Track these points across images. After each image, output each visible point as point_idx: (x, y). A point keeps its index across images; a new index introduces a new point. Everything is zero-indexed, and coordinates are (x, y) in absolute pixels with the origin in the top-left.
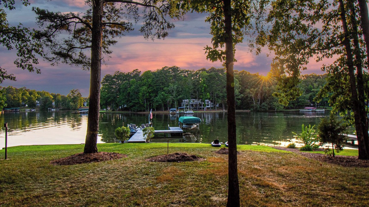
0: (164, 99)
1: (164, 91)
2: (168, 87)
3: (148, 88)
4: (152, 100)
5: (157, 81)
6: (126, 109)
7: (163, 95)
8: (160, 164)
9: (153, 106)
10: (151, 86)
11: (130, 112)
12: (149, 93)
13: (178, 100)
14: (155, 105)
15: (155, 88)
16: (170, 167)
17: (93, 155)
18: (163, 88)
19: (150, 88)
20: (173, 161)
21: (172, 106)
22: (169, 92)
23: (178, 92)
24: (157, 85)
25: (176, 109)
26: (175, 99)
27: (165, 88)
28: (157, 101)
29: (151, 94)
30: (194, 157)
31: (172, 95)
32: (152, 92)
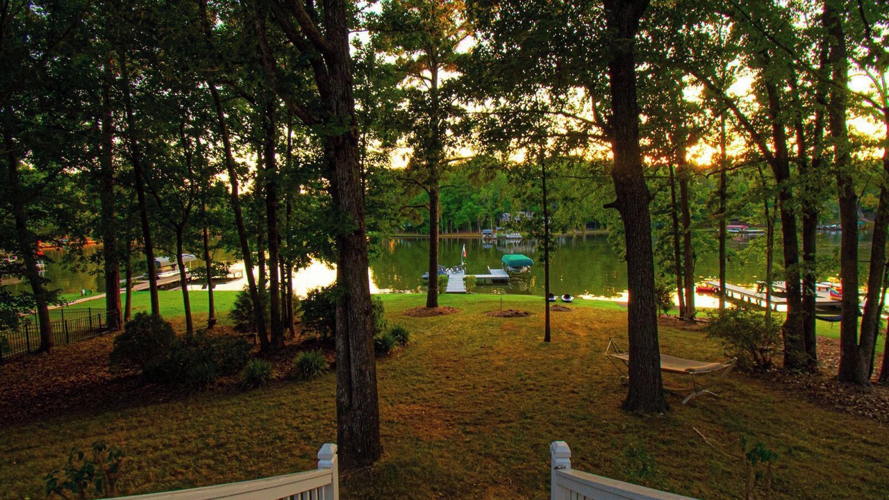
0: (472, 215)
1: (472, 200)
2: (479, 193)
3: (446, 195)
4: (452, 216)
5: (461, 183)
6: (409, 229)
7: (470, 207)
8: (499, 319)
9: (453, 226)
10: (451, 192)
11: (417, 235)
12: (448, 204)
13: (495, 216)
14: (457, 224)
15: (457, 196)
16: (507, 321)
17: (437, 310)
18: (470, 196)
19: (449, 195)
20: (509, 316)
21: (485, 226)
22: (481, 203)
23: (495, 201)
24: (461, 191)
25: (491, 231)
26: (490, 214)
27: (474, 196)
28: (461, 218)
29: (451, 206)
30: (526, 314)
31: (486, 208)
32: (453, 202)
